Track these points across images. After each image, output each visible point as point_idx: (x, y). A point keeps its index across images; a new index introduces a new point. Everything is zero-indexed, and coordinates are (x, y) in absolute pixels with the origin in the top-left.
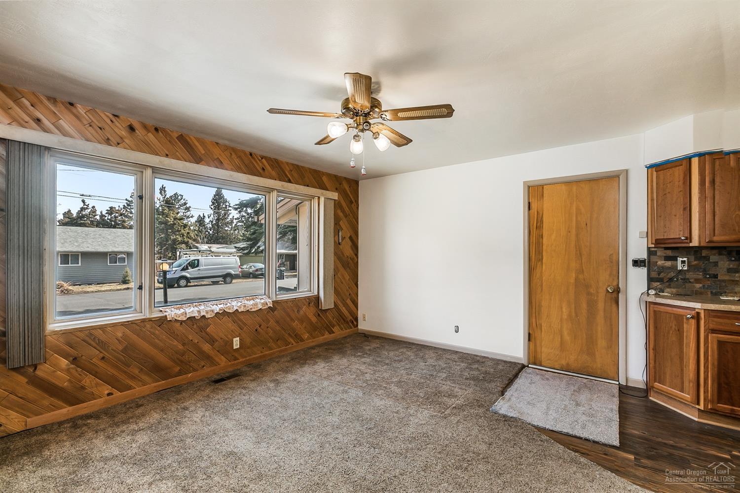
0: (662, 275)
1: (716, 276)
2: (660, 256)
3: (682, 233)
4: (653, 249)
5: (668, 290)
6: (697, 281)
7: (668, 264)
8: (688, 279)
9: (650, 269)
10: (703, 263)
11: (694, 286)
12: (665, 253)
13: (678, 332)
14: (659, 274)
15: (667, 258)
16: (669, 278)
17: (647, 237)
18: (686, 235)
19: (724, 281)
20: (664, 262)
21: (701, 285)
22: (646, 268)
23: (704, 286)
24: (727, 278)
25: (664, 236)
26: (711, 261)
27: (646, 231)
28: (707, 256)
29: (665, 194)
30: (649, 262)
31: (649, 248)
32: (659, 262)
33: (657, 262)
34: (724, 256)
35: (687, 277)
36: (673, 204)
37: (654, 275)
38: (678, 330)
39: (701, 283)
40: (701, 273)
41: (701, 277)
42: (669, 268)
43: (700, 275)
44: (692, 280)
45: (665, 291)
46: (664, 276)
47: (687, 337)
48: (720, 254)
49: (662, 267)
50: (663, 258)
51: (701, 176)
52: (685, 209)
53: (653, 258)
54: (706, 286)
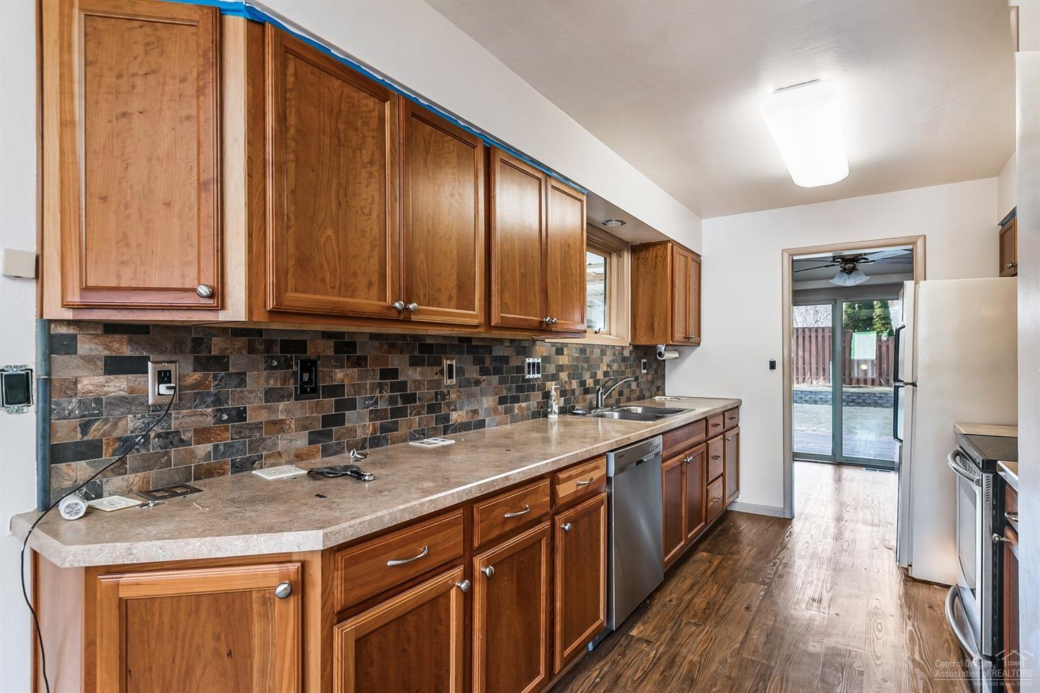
0: (95, 432)
1: (240, 415)
2: (89, 359)
3: (192, 271)
4: (63, 330)
5: (118, 481)
6: (202, 434)
7: (118, 385)
8: (177, 432)
9: (51, 410)
10: (215, 377)
11: (192, 452)
12: (107, 348)
13: (227, 661)
14: (85, 428)
15: (115, 366)
16: (119, 439)
17: (39, 274)
18: (211, 283)
19: (258, 426)
20: (102, 379)
21: (209, 447)
22: (33, 408)
23: (216, 447)
24: (263, 416)
25: (119, 277)
26: (231, 370)
27: (33, 249)
28: (224, 357)
29: (124, 115)
30: (47, 383)
31: (46, 324)
32: (86, 381)
33: (76, 383)
34: (259, 357)
35: (174, 425)
36: (159, 159)
37: (66, 432)
38: (230, 654)
39: (209, 441)
40: (210, 410)
41: (209, 421)
42: (120, 401)
43: (206, 416)
44: (186, 436)
45: (106, 488)
46: (104, 435)
47: (263, 671)
48: (251, 350)
49: (98, 401)
50: (101, 364)
51: (253, 86)
52: (202, 186)
53: (65, 367)
54: (222, 448)
